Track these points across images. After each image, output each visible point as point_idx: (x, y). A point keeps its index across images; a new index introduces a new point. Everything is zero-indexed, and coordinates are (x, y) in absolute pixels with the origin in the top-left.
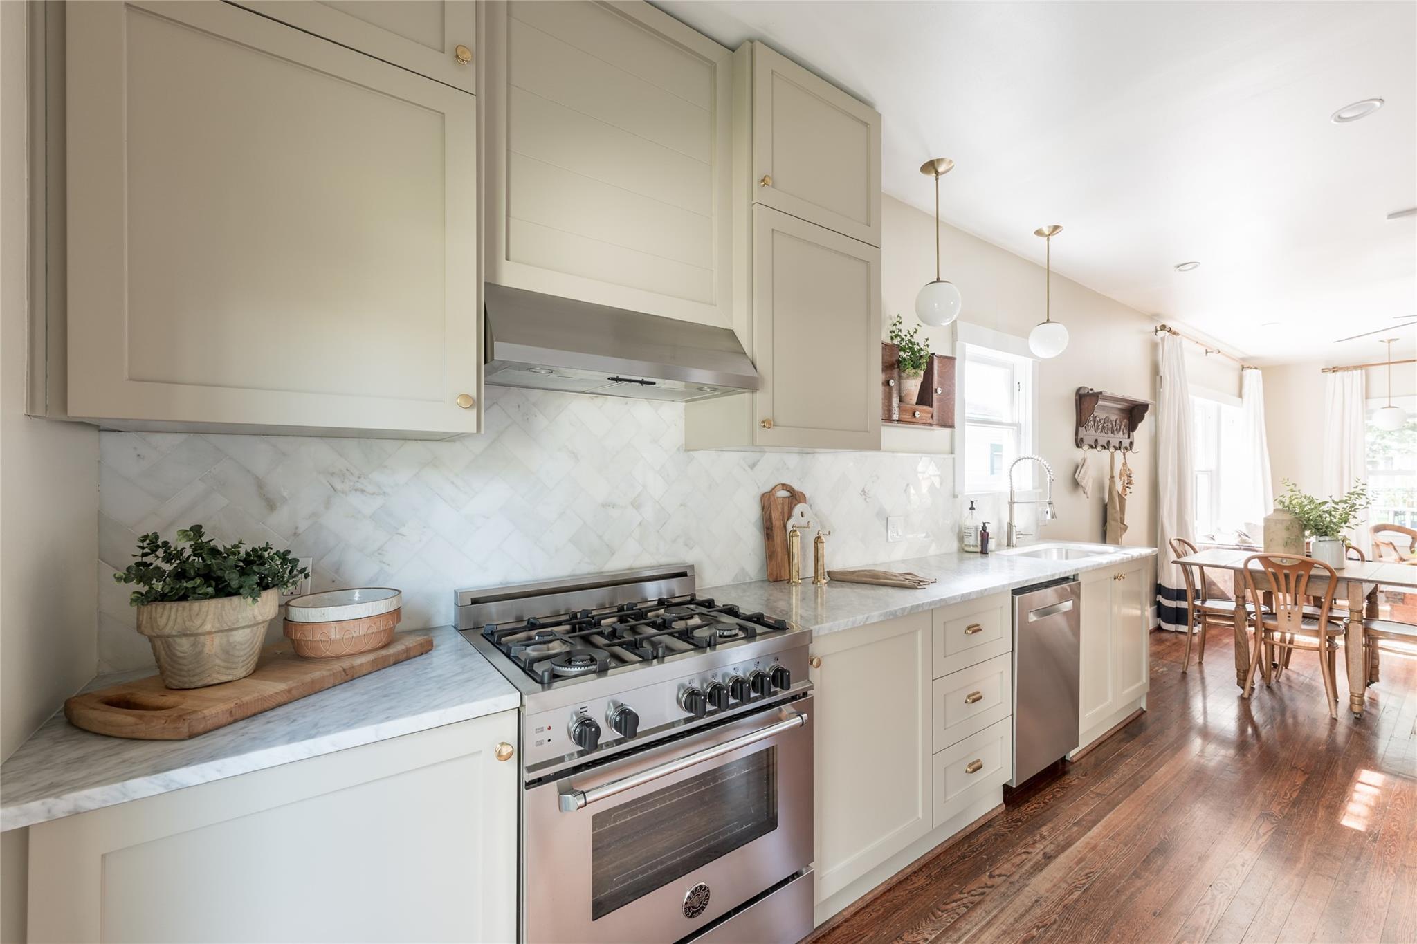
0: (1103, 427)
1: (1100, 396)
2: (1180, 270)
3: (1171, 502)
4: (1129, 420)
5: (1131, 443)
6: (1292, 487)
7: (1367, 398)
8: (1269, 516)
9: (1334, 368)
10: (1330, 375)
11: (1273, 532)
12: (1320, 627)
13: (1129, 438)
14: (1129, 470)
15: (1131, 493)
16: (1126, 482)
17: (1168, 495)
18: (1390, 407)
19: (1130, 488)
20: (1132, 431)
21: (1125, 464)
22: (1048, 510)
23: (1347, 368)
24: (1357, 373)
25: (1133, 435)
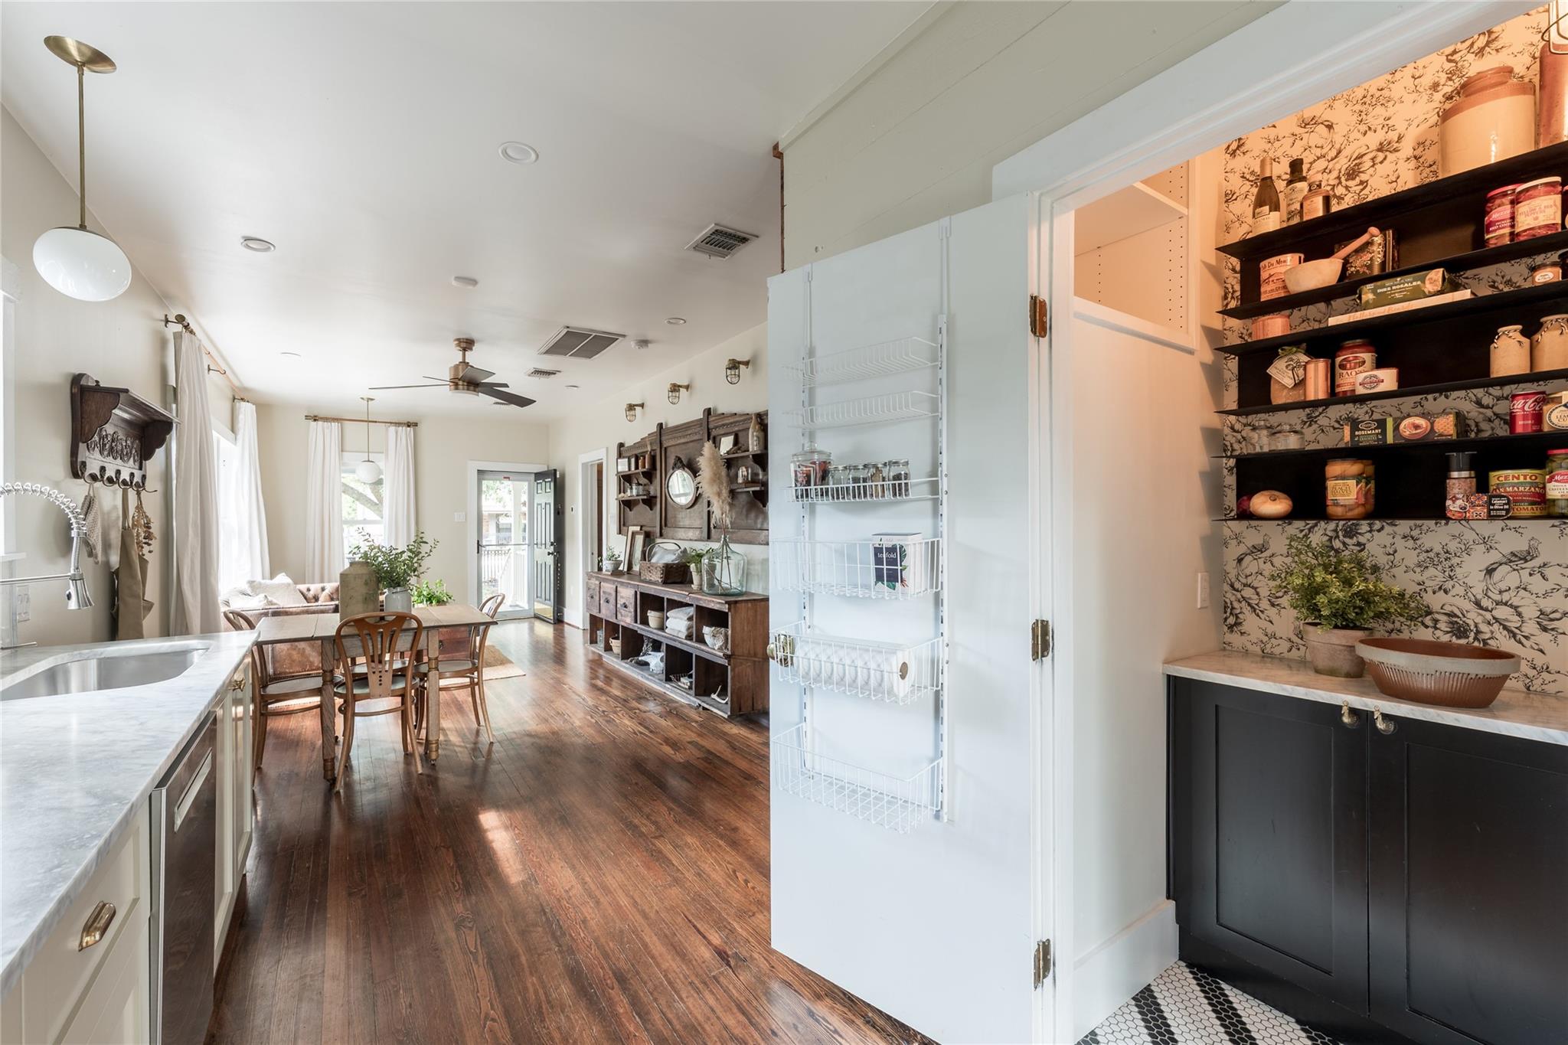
0: (112, 448)
1: (122, 395)
2: (248, 247)
3: (192, 562)
4: (141, 441)
5: (144, 477)
6: (367, 537)
7: (342, 451)
8: (346, 570)
9: (316, 416)
10: (313, 424)
11: (352, 589)
12: (406, 684)
13: (140, 469)
14: (147, 517)
15: (150, 552)
16: (143, 535)
17: (190, 552)
18: (369, 461)
19: (149, 545)
20: (145, 460)
21: (139, 507)
22: (72, 590)
23: (326, 419)
24: (335, 425)
25: (145, 464)
